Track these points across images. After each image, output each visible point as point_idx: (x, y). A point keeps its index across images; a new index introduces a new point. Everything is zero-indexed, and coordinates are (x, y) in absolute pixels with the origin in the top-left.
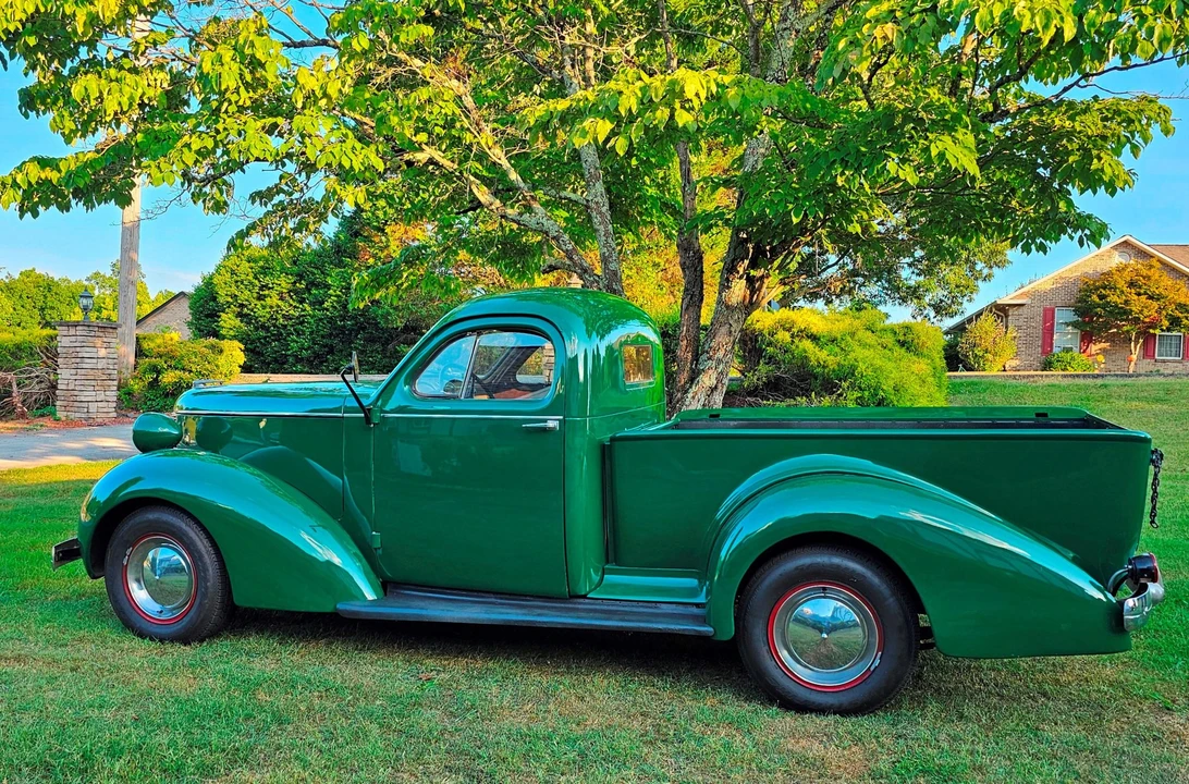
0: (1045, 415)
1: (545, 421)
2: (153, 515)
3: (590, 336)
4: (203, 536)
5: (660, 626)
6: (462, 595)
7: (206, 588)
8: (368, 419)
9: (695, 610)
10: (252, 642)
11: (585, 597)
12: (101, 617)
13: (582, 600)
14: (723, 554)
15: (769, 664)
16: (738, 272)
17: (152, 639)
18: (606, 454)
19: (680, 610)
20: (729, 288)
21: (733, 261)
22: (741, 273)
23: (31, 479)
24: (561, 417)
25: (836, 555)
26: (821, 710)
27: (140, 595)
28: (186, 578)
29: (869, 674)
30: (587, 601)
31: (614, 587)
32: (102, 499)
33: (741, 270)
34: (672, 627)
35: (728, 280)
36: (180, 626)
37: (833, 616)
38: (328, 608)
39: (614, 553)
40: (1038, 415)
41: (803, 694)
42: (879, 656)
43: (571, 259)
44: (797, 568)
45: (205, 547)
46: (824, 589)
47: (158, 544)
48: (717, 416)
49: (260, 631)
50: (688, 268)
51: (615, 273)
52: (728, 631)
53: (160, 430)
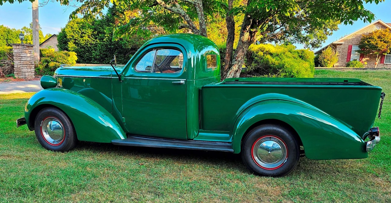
0: (347, 81)
1: (180, 81)
2: (49, 110)
3: (195, 51)
4: (66, 117)
5: (217, 149)
6: (153, 138)
7: (68, 134)
8: (120, 79)
9: (228, 144)
10: (84, 152)
11: (192, 140)
12: (34, 143)
13: (191, 141)
14: (238, 126)
15: (251, 161)
16: (247, 30)
17: (51, 150)
18: (201, 92)
19: (223, 144)
20: (243, 35)
21: (245, 26)
22: (248, 30)
23: (8, 98)
24: (185, 80)
25: (275, 127)
26: (267, 175)
27: (47, 136)
28: (61, 131)
29: (283, 164)
30: (193, 141)
31: (202, 136)
32: (32, 104)
33: (248, 29)
34: (221, 149)
35: (243, 32)
36: (60, 147)
37: (272, 146)
38: (109, 142)
39: (202, 126)
40: (345, 81)
41: (261, 170)
42: (287, 159)
43: (189, 24)
44: (262, 131)
45: (67, 121)
46: (270, 138)
47: (52, 120)
48: (238, 80)
49: (87, 149)
50: (229, 28)
51: (204, 29)
52: (239, 151)
53: (50, 81)
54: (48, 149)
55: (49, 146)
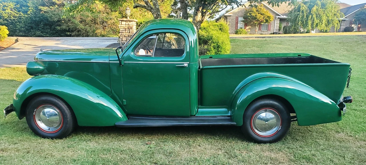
0: (300, 55)
2: (44, 98)
4: (64, 104)
5: (221, 123)
6: (155, 117)
7: (67, 121)
8: (120, 63)
9: (227, 118)
10: (84, 137)
11: (195, 116)
13: (193, 117)
15: (251, 131)
19: (223, 118)
20: (197, 15)
21: (198, 7)
24: (189, 63)
28: (58, 117)
29: (278, 132)
30: (195, 117)
31: (202, 113)
33: (200, 10)
34: (224, 123)
36: (59, 133)
37: (266, 116)
38: (112, 125)
39: (201, 103)
40: (298, 55)
42: (281, 127)
45: (66, 108)
46: (266, 110)
50: (183, 8)
52: (241, 124)
54: (44, 137)
55: (44, 134)
